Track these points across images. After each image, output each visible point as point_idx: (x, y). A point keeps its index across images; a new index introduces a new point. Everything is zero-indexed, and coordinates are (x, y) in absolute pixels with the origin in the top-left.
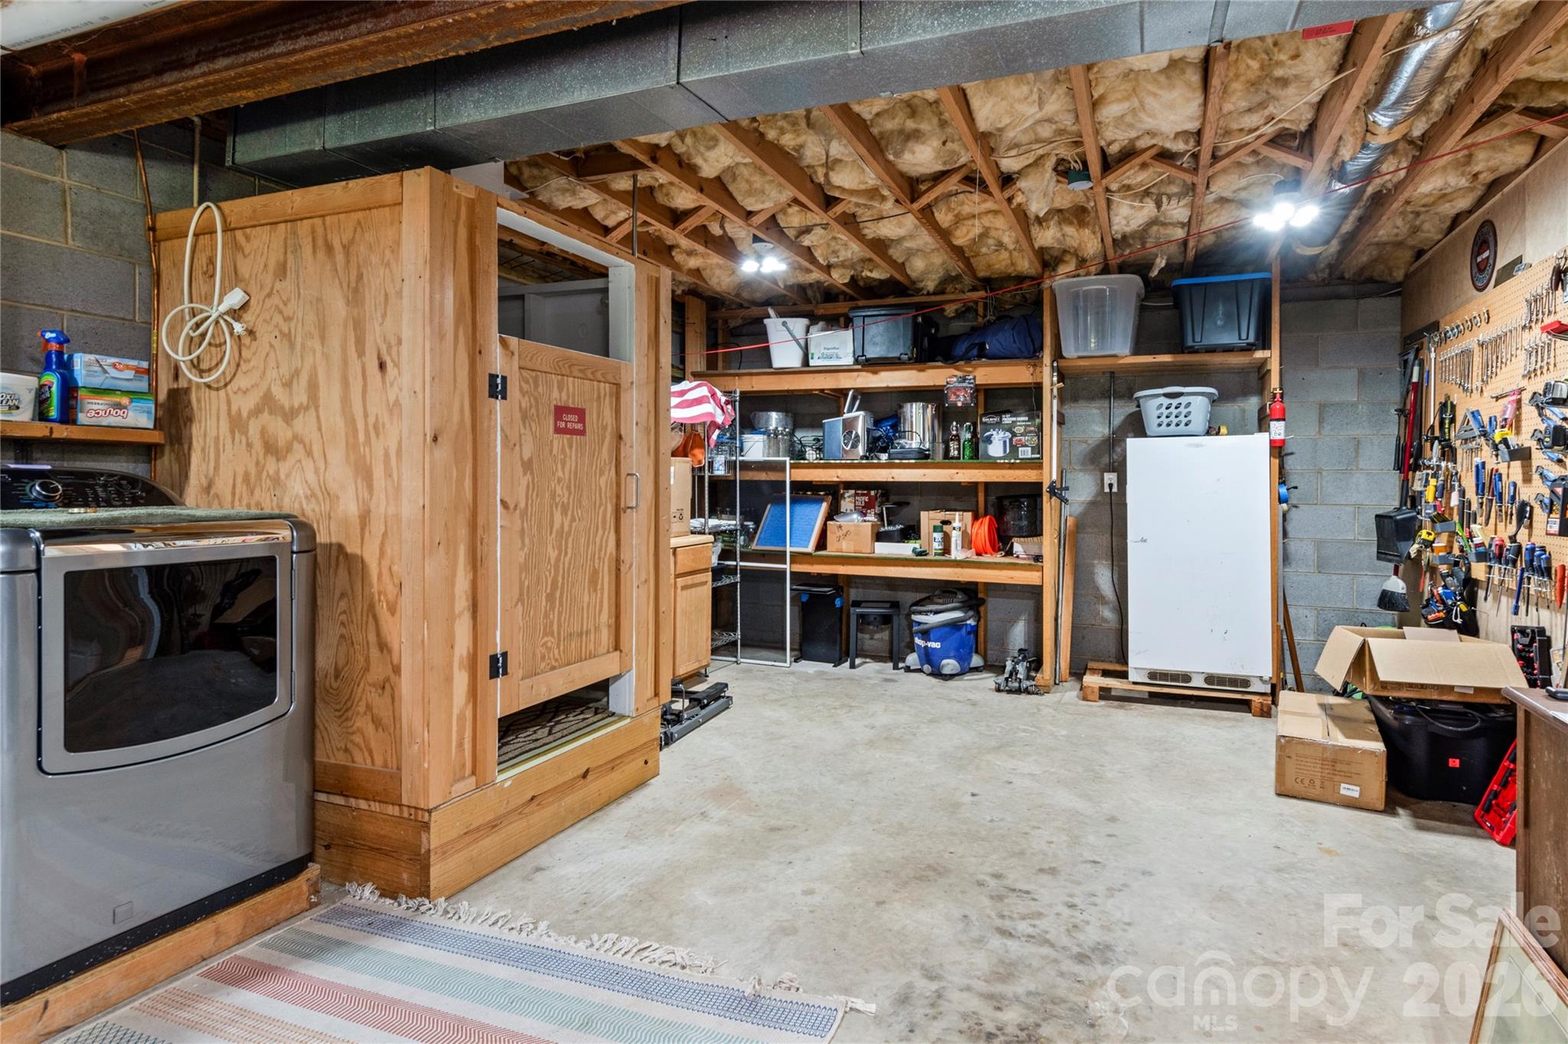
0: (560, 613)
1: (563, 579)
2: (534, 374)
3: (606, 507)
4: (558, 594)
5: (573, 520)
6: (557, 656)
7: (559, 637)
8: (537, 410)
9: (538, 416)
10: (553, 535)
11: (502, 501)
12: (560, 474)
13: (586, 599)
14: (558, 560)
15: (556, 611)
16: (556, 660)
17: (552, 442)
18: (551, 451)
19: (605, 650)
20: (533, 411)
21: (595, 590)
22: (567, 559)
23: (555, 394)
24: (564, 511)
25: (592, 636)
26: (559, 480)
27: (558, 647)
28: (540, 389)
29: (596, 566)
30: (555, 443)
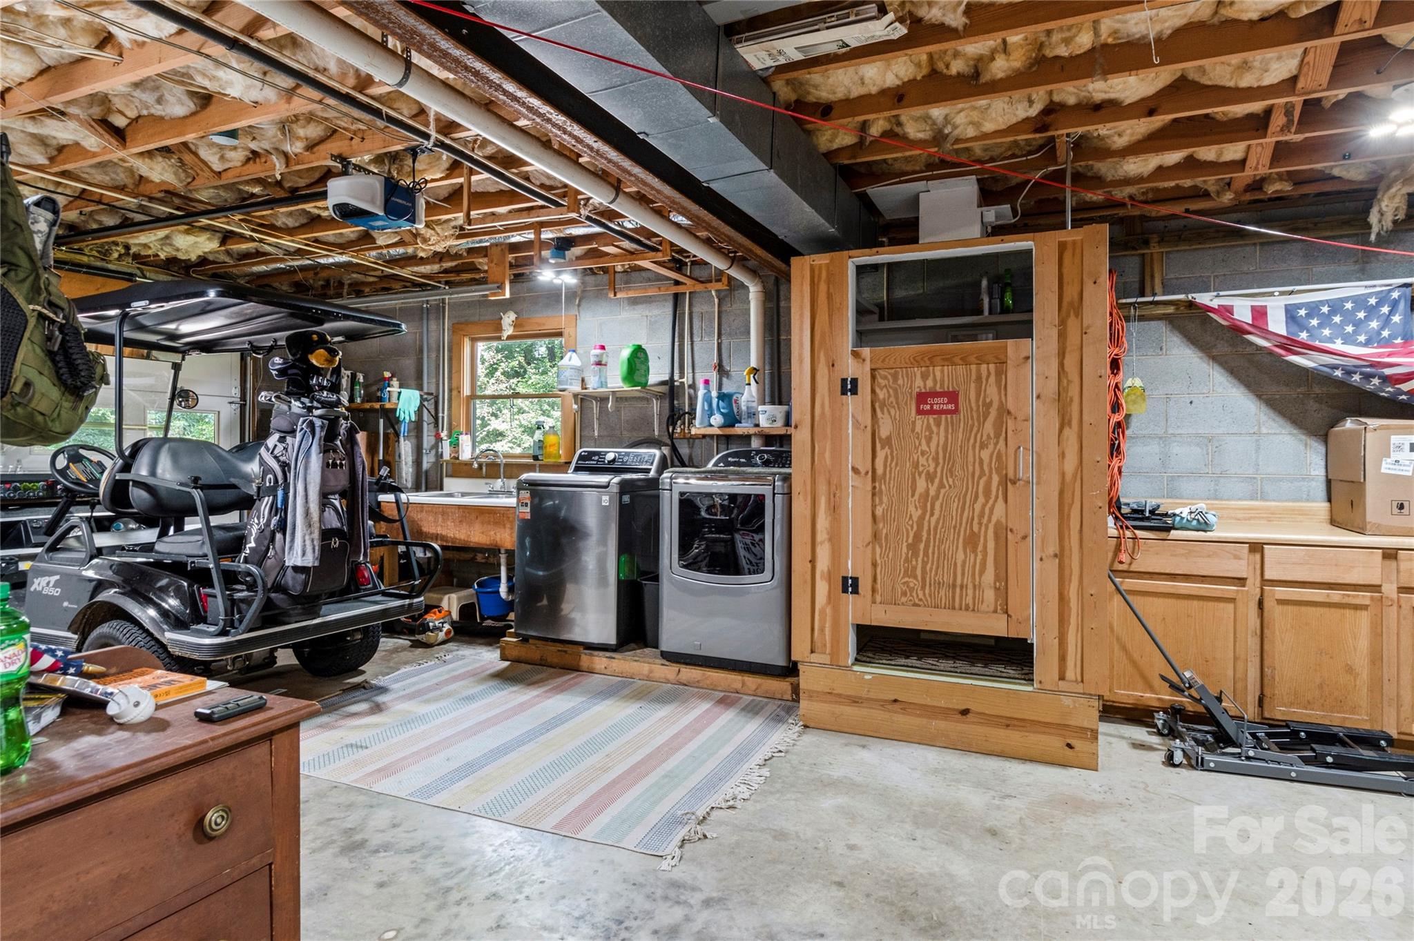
0: (924, 564)
1: (929, 534)
2: (893, 371)
3: (990, 478)
4: (922, 546)
5: (941, 486)
6: (921, 596)
7: (924, 579)
8: (897, 398)
9: (897, 403)
10: (916, 497)
11: (853, 468)
12: (925, 447)
13: (960, 556)
14: (922, 518)
15: (920, 560)
16: (921, 600)
17: (914, 423)
18: (913, 431)
19: (992, 608)
20: (892, 399)
21: (974, 551)
22: (933, 520)
23: (919, 383)
24: (930, 478)
25: (970, 592)
26: (923, 453)
27: (923, 588)
28: (900, 382)
29: (976, 528)
30: (919, 423)
